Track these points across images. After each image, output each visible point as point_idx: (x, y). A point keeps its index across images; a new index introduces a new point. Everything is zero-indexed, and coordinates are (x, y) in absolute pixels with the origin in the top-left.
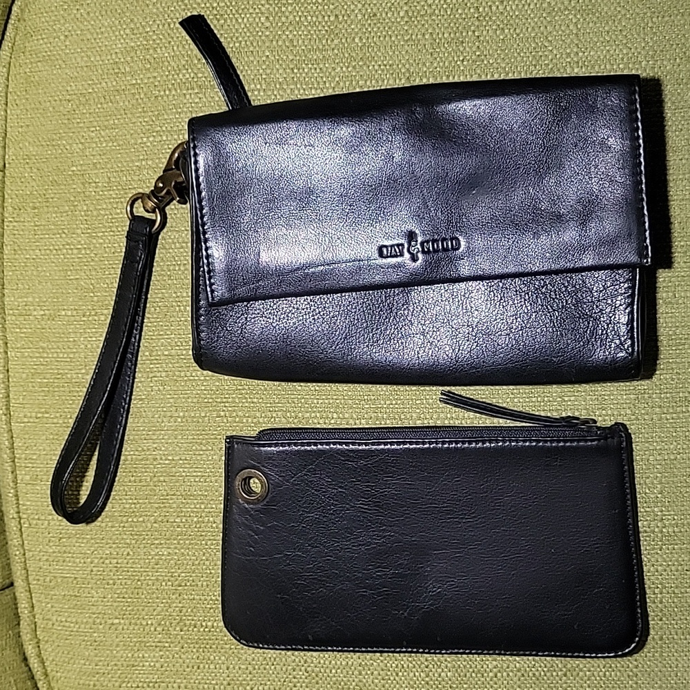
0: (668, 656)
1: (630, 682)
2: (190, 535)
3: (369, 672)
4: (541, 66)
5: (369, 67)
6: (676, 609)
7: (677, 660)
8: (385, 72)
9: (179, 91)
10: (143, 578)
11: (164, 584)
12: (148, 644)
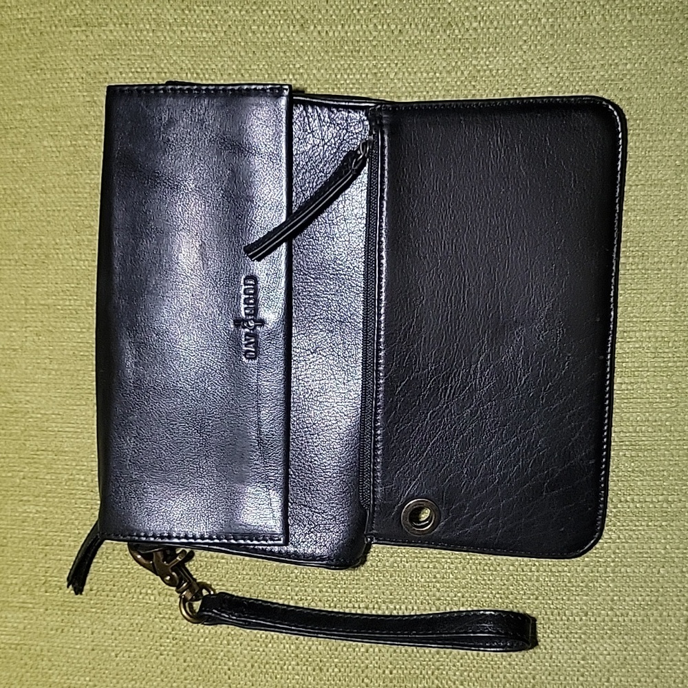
0: (543, 636)
1: (504, 663)
2: (60, 493)
3: (238, 642)
4: (439, 19)
5: (262, 11)
6: (552, 589)
7: (551, 641)
8: (279, 18)
9: (65, 27)
10: (9, 536)
12: (11, 605)
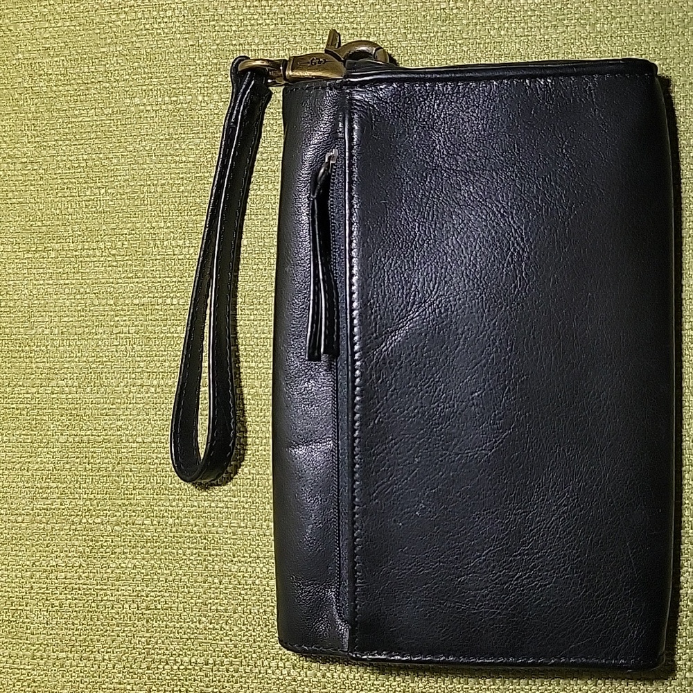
11: (127, 606)
